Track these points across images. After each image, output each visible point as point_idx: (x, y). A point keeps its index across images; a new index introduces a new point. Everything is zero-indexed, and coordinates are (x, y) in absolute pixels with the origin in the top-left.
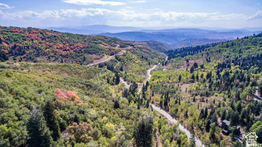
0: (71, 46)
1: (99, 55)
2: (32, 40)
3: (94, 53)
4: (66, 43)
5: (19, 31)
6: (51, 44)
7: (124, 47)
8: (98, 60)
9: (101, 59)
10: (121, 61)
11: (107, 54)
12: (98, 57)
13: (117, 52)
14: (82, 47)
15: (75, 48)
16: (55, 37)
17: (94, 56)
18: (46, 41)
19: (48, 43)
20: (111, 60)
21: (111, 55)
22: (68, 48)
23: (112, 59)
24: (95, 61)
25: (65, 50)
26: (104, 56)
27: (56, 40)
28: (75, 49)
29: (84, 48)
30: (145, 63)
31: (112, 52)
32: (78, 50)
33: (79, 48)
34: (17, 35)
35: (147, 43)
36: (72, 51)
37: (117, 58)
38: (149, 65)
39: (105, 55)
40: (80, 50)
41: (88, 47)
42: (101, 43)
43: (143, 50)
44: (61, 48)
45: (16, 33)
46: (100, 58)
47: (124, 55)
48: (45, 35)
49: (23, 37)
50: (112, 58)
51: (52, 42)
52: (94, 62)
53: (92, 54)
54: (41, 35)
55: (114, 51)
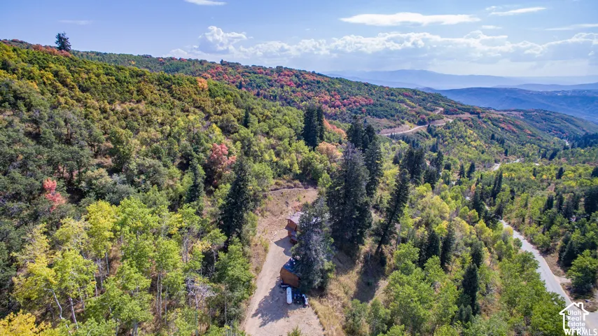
0: (343, 100)
1: (395, 120)
2: (282, 87)
3: (386, 116)
4: (336, 95)
5: (264, 72)
6: (311, 94)
7: (453, 114)
8: (390, 130)
9: (396, 129)
10: (439, 138)
11: (410, 122)
12: (392, 124)
13: (433, 120)
14: (364, 103)
15: (350, 104)
16: (318, 82)
17: (384, 121)
18: (304, 89)
19: (305, 92)
20: (418, 133)
21: (420, 123)
22: (338, 103)
23: (420, 131)
24: (384, 131)
25: (334, 106)
26: (403, 123)
27: (319, 87)
28: (351, 106)
29: (367, 105)
30: (496, 148)
31: (423, 119)
32: (355, 107)
33: (358, 104)
34: (260, 78)
36: (344, 109)
37: (430, 130)
38: (506, 155)
39: (406, 122)
40: (360, 109)
41: (374, 105)
42: (402, 102)
43: (502, 125)
44: (326, 102)
45: (261, 75)
46: (395, 127)
47: (447, 127)
48: (302, 79)
49: (269, 81)
50: (419, 129)
51: (312, 91)
52: (382, 132)
53: (381, 118)
54: (296, 79)
55: (426, 118)
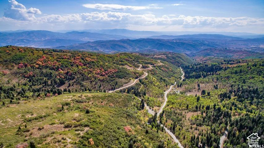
0: (105, 71)
1: (127, 79)
2: (77, 66)
3: (124, 77)
4: (102, 69)
5: (67, 58)
6: (91, 70)
7: (146, 68)
8: (126, 84)
9: (129, 83)
10: (144, 85)
11: (133, 78)
12: (127, 81)
13: (141, 76)
14: (114, 72)
15: (108, 73)
16: (93, 62)
17: (123, 80)
18: (87, 67)
19: (89, 69)
20: (137, 84)
21: (136, 78)
22: (104, 73)
23: (137, 83)
24: (124, 85)
25: (102, 75)
26: (131, 80)
27: (94, 65)
28: (109, 74)
29: (115, 72)
30: (163, 84)
31: (137, 76)
32: (111, 75)
33: (112, 73)
34: (66, 61)
35: (166, 56)
36: (107, 76)
37: (140, 81)
38: (167, 86)
39: (131, 79)
40: (113, 75)
41: (118, 72)
42: (126, 64)
43: (162, 69)
44: (98, 74)
45: (66, 60)
46: (128, 83)
47: (146, 79)
48: (86, 61)
49: (71, 63)
50: (136, 81)
51: (92, 68)
52: (123, 86)
53: (122, 79)
54: (82, 61)
